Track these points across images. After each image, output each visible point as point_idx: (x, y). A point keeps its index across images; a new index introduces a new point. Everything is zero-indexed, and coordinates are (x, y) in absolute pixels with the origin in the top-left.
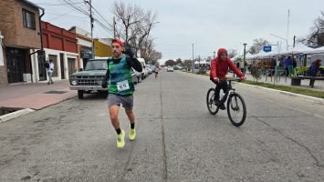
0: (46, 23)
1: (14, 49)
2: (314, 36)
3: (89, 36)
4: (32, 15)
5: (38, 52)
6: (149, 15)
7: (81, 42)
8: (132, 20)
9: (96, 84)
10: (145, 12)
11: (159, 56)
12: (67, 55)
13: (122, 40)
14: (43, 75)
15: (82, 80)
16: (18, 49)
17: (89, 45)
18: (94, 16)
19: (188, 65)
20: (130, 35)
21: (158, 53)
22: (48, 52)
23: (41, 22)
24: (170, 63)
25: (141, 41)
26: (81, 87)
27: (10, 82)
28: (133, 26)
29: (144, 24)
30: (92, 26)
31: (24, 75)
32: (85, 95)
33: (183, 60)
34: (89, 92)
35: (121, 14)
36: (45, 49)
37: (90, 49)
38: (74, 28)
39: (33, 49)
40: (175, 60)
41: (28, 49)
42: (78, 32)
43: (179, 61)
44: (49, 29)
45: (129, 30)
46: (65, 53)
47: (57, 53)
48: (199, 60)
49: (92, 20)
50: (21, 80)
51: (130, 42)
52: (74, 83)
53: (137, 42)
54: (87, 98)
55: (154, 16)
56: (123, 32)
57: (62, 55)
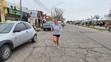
2: (110, 15)
6: (62, 10)
7: (47, 17)
8: (58, 12)
10: (61, 9)
17: (48, 18)
21: (64, 19)
24: (68, 22)
29: (61, 12)
35: (55, 10)
37: (49, 19)
38: (45, 14)
42: (46, 15)
51: (57, 17)
55: (64, 10)
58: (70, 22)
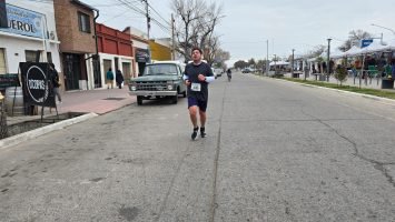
0: (100, 25)
1: (69, 54)
3: (146, 38)
4: (87, 17)
5: (93, 57)
6: (213, 7)
7: (136, 44)
8: (193, 16)
9: (155, 89)
10: (209, 5)
11: (226, 56)
12: (122, 59)
13: (182, 40)
14: (98, 82)
15: (141, 85)
16: (74, 55)
17: (144, 46)
18: (150, 15)
19: (261, 67)
20: (190, 32)
21: (225, 53)
22: (103, 56)
23: (95, 24)
24: (240, 65)
25: (203, 40)
26: (141, 93)
27: (67, 89)
28: (195, 23)
29: (207, 20)
30: (149, 26)
31: (80, 82)
32: (144, 101)
33: (256, 61)
34: (148, 98)
35: (180, 9)
36: (100, 54)
37: (146, 51)
38: (128, 29)
39: (88, 54)
40: (246, 61)
41: (83, 55)
42: (132, 32)
43: (252, 62)
44: (103, 31)
45: (190, 27)
46: (120, 57)
47: (111, 57)
48: (275, 60)
49: (149, 19)
50: (77, 87)
51: (190, 42)
52: (134, 88)
53: (199, 41)
54: (146, 104)
55: (220, 9)
56: (183, 30)
57: (116, 59)
58: (247, 65)
